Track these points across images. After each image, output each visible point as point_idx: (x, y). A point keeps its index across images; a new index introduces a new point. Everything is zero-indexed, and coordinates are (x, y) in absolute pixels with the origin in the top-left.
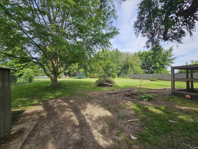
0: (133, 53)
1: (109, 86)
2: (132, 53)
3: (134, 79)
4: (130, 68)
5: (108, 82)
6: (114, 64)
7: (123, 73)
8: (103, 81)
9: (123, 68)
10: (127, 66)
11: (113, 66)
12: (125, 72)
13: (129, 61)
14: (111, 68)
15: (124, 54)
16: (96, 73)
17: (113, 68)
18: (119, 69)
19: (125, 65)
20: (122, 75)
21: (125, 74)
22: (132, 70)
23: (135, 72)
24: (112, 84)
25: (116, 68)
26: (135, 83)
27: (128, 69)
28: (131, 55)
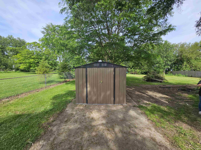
0: (192, 43)
1: (158, 81)
2: (190, 44)
3: (192, 76)
4: (185, 63)
5: (158, 78)
6: (162, 59)
7: (174, 69)
8: (152, 77)
9: (174, 63)
10: (181, 60)
11: (160, 62)
12: (177, 68)
13: (185, 54)
14: (157, 64)
15: (177, 46)
16: (138, 69)
17: (160, 64)
18: (168, 65)
19: (177, 60)
20: (171, 72)
21: (177, 70)
22: (188, 66)
23: (193, 68)
24: (162, 80)
25: (164, 64)
26: (192, 81)
27: (181, 65)
28: (188, 47)
